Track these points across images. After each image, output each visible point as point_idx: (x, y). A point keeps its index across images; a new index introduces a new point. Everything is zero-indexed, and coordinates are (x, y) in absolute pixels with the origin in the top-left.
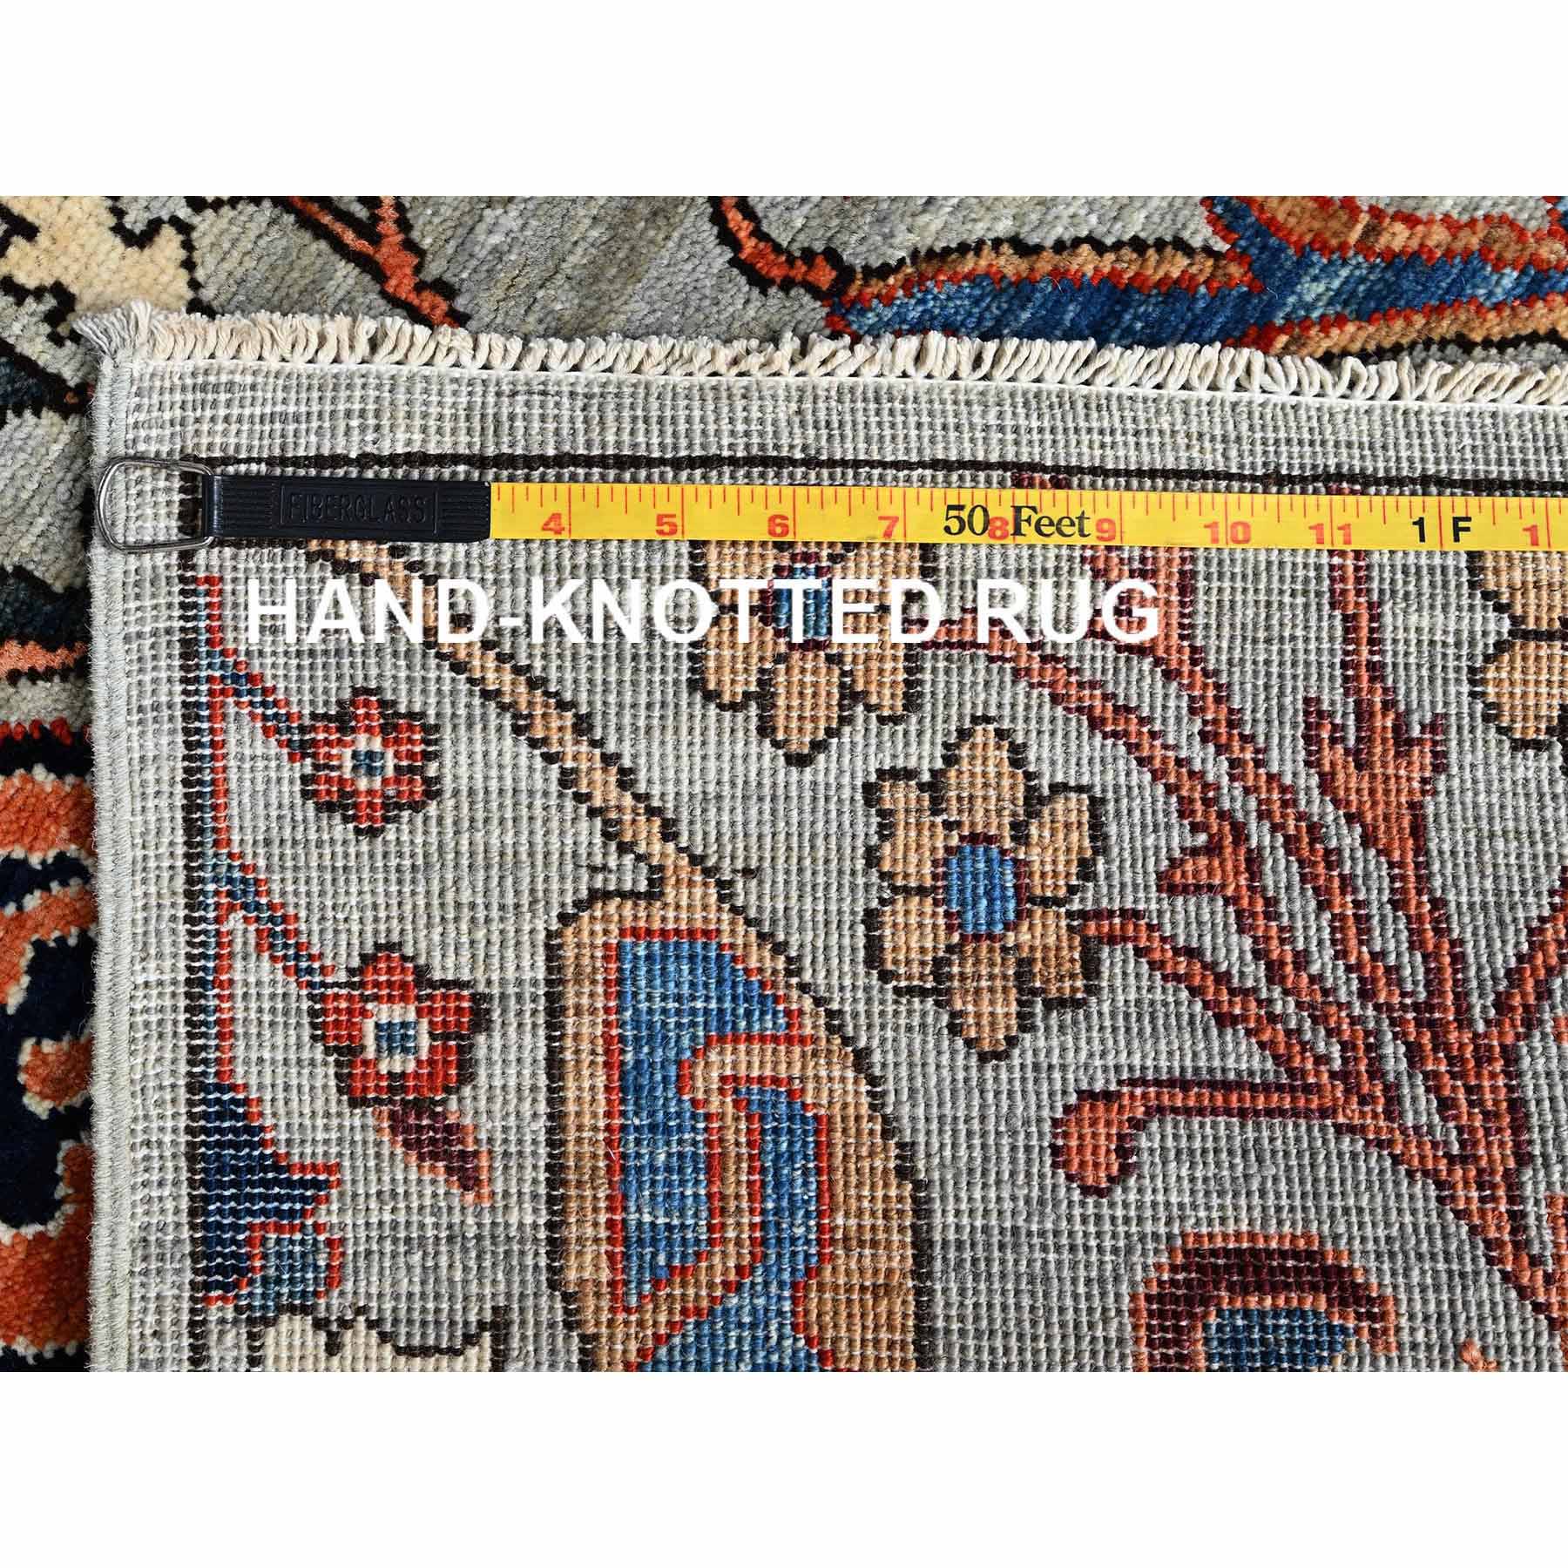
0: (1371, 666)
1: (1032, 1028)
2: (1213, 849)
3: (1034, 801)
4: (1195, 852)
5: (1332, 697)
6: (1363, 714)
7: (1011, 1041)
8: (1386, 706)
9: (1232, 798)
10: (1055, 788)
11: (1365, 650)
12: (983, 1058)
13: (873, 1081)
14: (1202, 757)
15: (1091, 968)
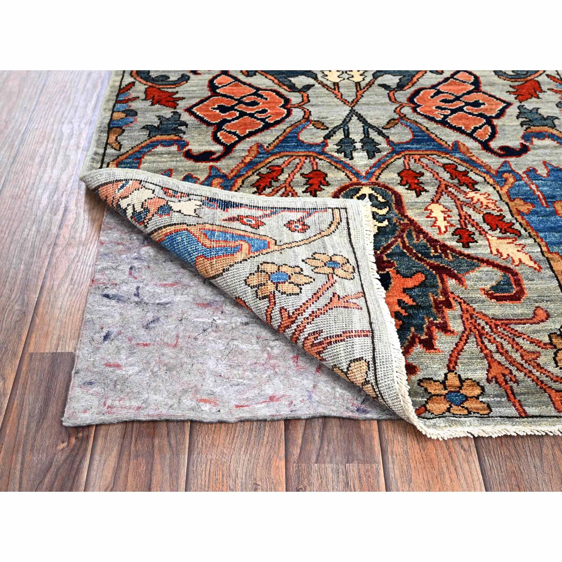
0: (331, 342)
1: (252, 288)
2: (289, 317)
3: (298, 285)
4: (289, 313)
5: (324, 335)
6: (321, 343)
7: (249, 285)
8: (323, 348)
9: (301, 319)
10: (301, 289)
11: (334, 340)
12: (245, 280)
13: (241, 262)
14: (309, 311)
15: (264, 298)
